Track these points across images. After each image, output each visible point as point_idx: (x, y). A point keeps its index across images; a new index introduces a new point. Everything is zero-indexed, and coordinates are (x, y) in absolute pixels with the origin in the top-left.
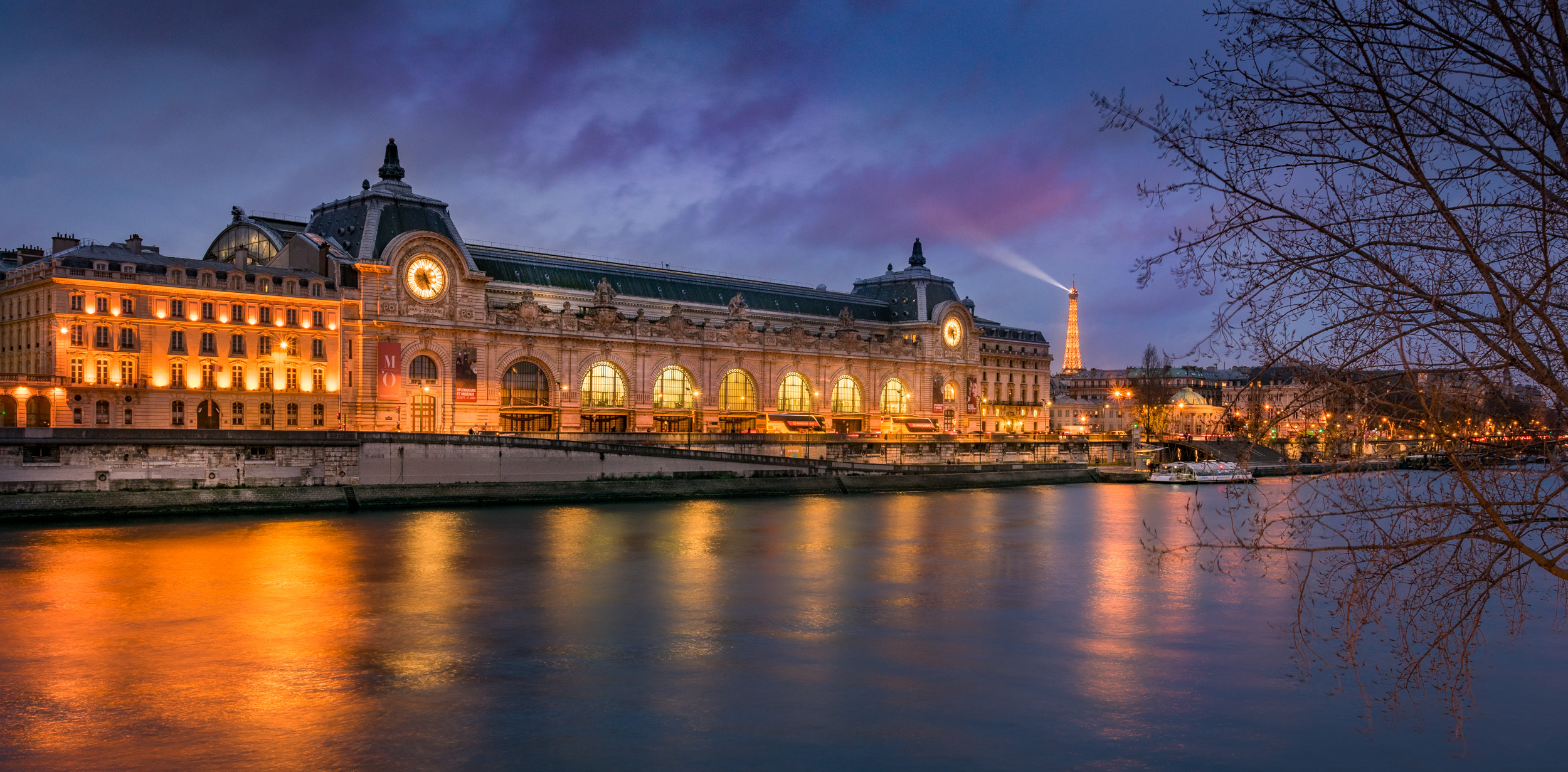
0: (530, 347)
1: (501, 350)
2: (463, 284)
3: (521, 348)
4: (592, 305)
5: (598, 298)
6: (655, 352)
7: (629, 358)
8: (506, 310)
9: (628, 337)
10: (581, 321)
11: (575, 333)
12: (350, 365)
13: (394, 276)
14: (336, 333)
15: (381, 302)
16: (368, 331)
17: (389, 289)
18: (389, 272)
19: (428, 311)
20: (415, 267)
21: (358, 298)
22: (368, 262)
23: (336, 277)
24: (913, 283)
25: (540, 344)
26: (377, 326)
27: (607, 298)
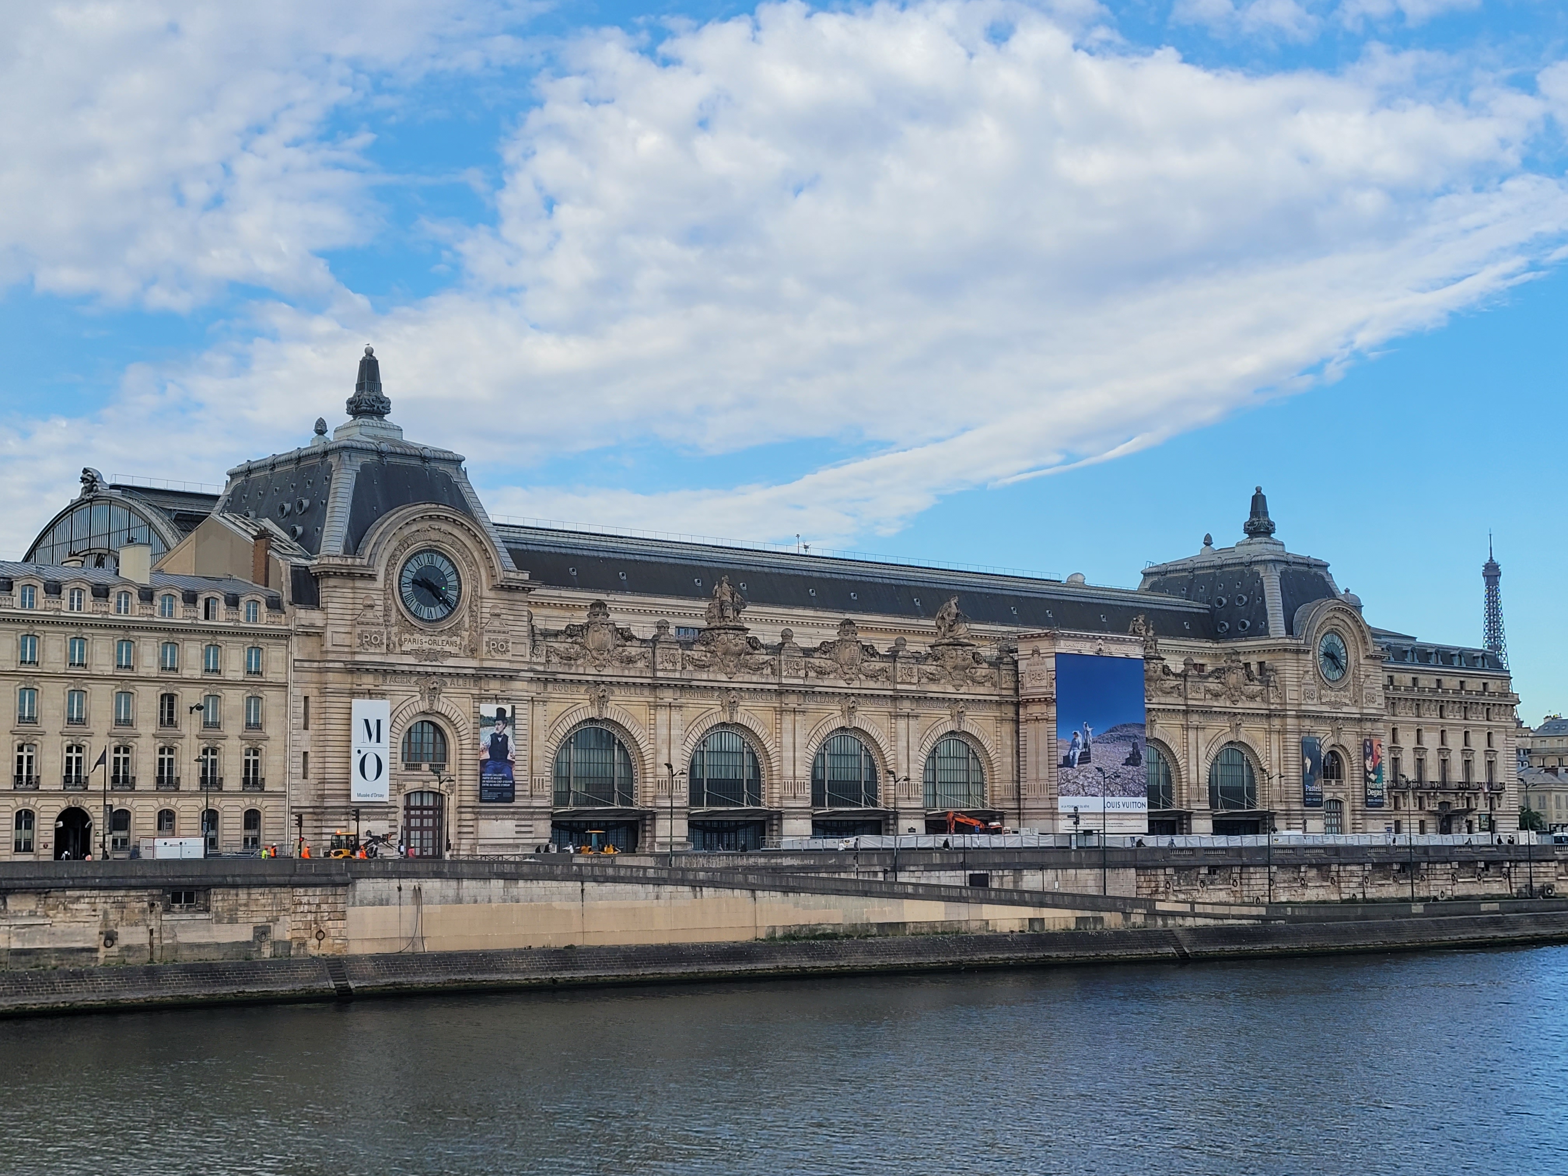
0: (602, 700)
1: (555, 708)
2: (492, 594)
3: (588, 703)
4: (703, 624)
5: (716, 611)
6: (812, 706)
7: (770, 716)
8: (561, 638)
9: (766, 679)
10: (688, 652)
11: (677, 675)
12: (305, 741)
13: (380, 583)
14: (284, 686)
15: (358, 630)
16: (335, 681)
17: (372, 607)
18: (372, 578)
19: (434, 642)
20: (413, 567)
21: (320, 623)
22: (338, 561)
23: (284, 589)
24: (1256, 568)
25: (618, 696)
26: (351, 672)
27: (729, 613)
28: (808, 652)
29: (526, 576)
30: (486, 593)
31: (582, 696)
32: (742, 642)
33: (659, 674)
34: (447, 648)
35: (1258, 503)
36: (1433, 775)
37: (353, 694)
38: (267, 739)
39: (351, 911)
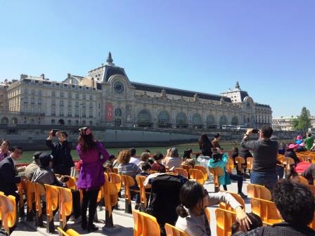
0: (145, 106)
1: (138, 107)
6: (176, 109)
7: (170, 110)
9: (170, 104)
10: (158, 100)
12: (99, 110)
13: (111, 86)
14: (96, 102)
15: (108, 93)
17: (110, 90)
19: (120, 96)
20: (116, 84)
21: (102, 92)
22: (104, 82)
23: (96, 87)
25: (148, 105)
28: (176, 101)
29: (134, 86)
30: (128, 89)
32: (166, 99)
35: (238, 83)
36: (261, 122)
37: (107, 103)
38: (93, 110)
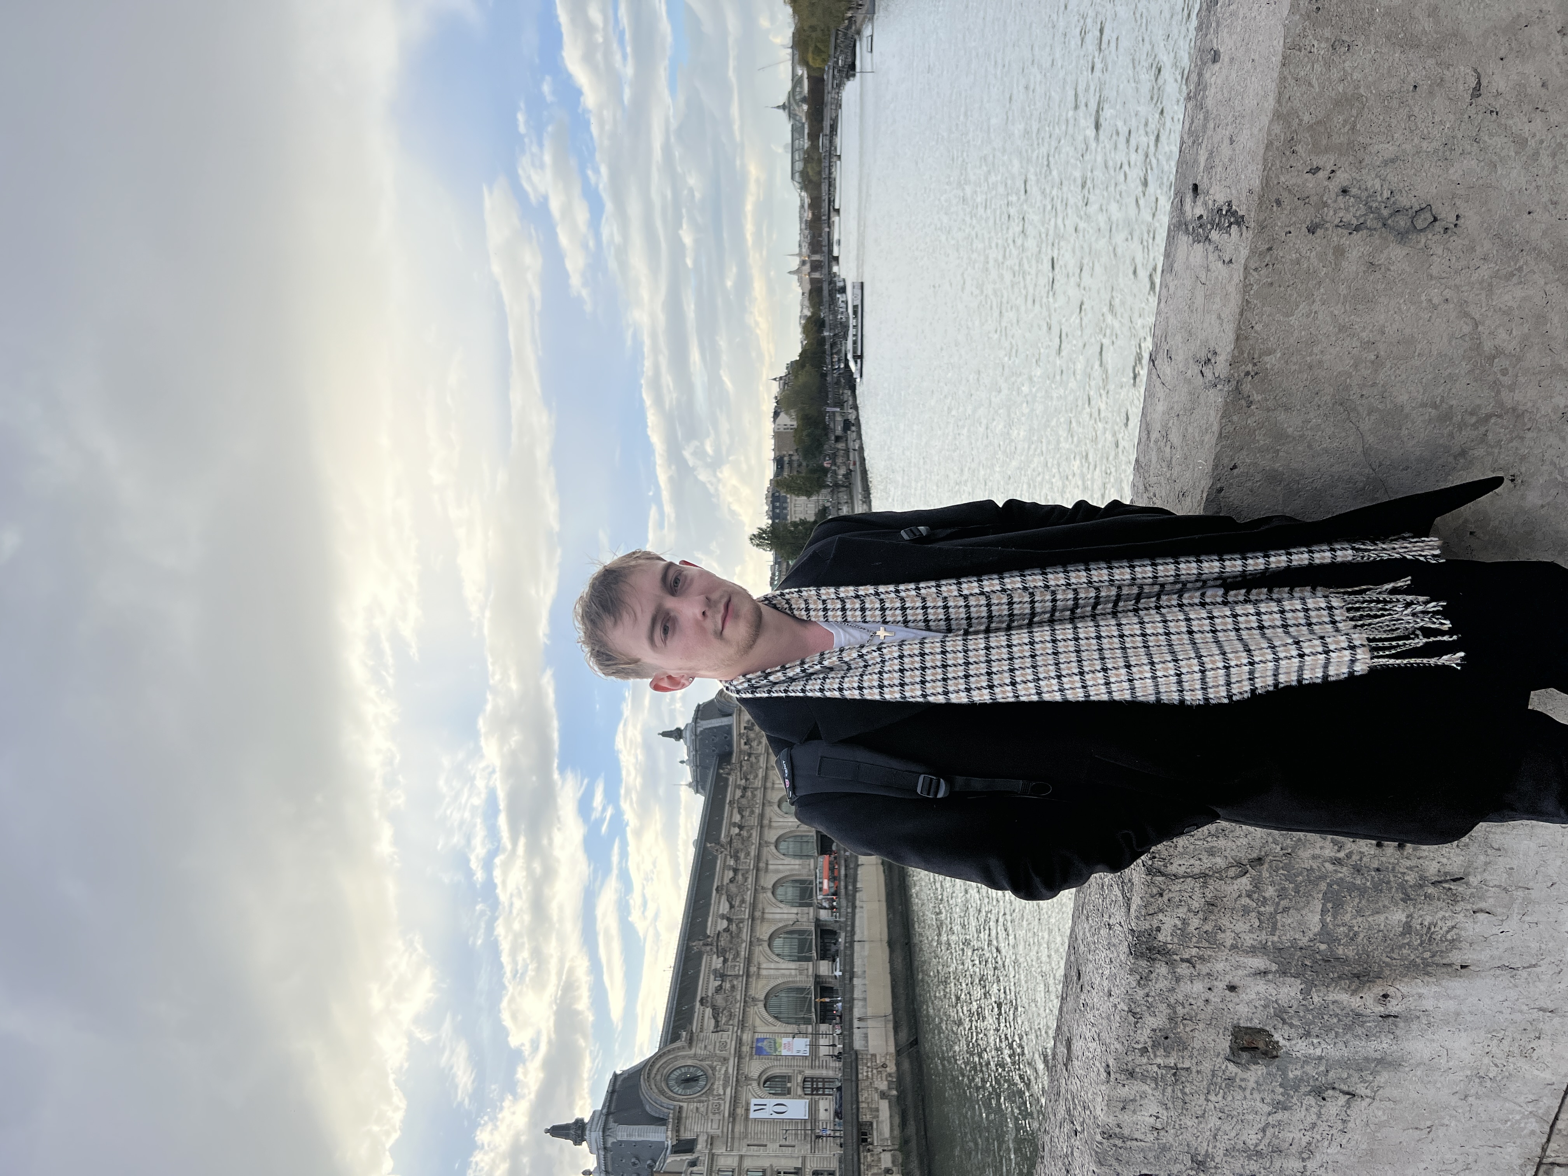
0: (754, 999)
1: (758, 1022)
2: (693, 1049)
3: (756, 1006)
6: (760, 906)
7: (765, 924)
8: (719, 1019)
9: (745, 925)
10: (730, 960)
11: (742, 965)
12: (773, 1147)
13: (685, 1105)
14: (741, 1157)
15: (710, 1115)
16: (739, 1128)
17: (697, 1108)
18: (681, 1108)
19: (719, 1078)
20: (676, 1089)
21: (705, 1138)
22: (670, 1126)
23: (684, 1158)
24: (698, 732)
25: (752, 992)
26: (734, 1119)
27: (709, 940)
28: (732, 907)
29: (684, 1034)
30: (693, 1052)
31: (751, 1010)
32: (725, 934)
33: (741, 973)
34: (723, 1072)
35: (665, 734)
37: (747, 1118)
38: (771, 1166)
39: (871, 1051)
